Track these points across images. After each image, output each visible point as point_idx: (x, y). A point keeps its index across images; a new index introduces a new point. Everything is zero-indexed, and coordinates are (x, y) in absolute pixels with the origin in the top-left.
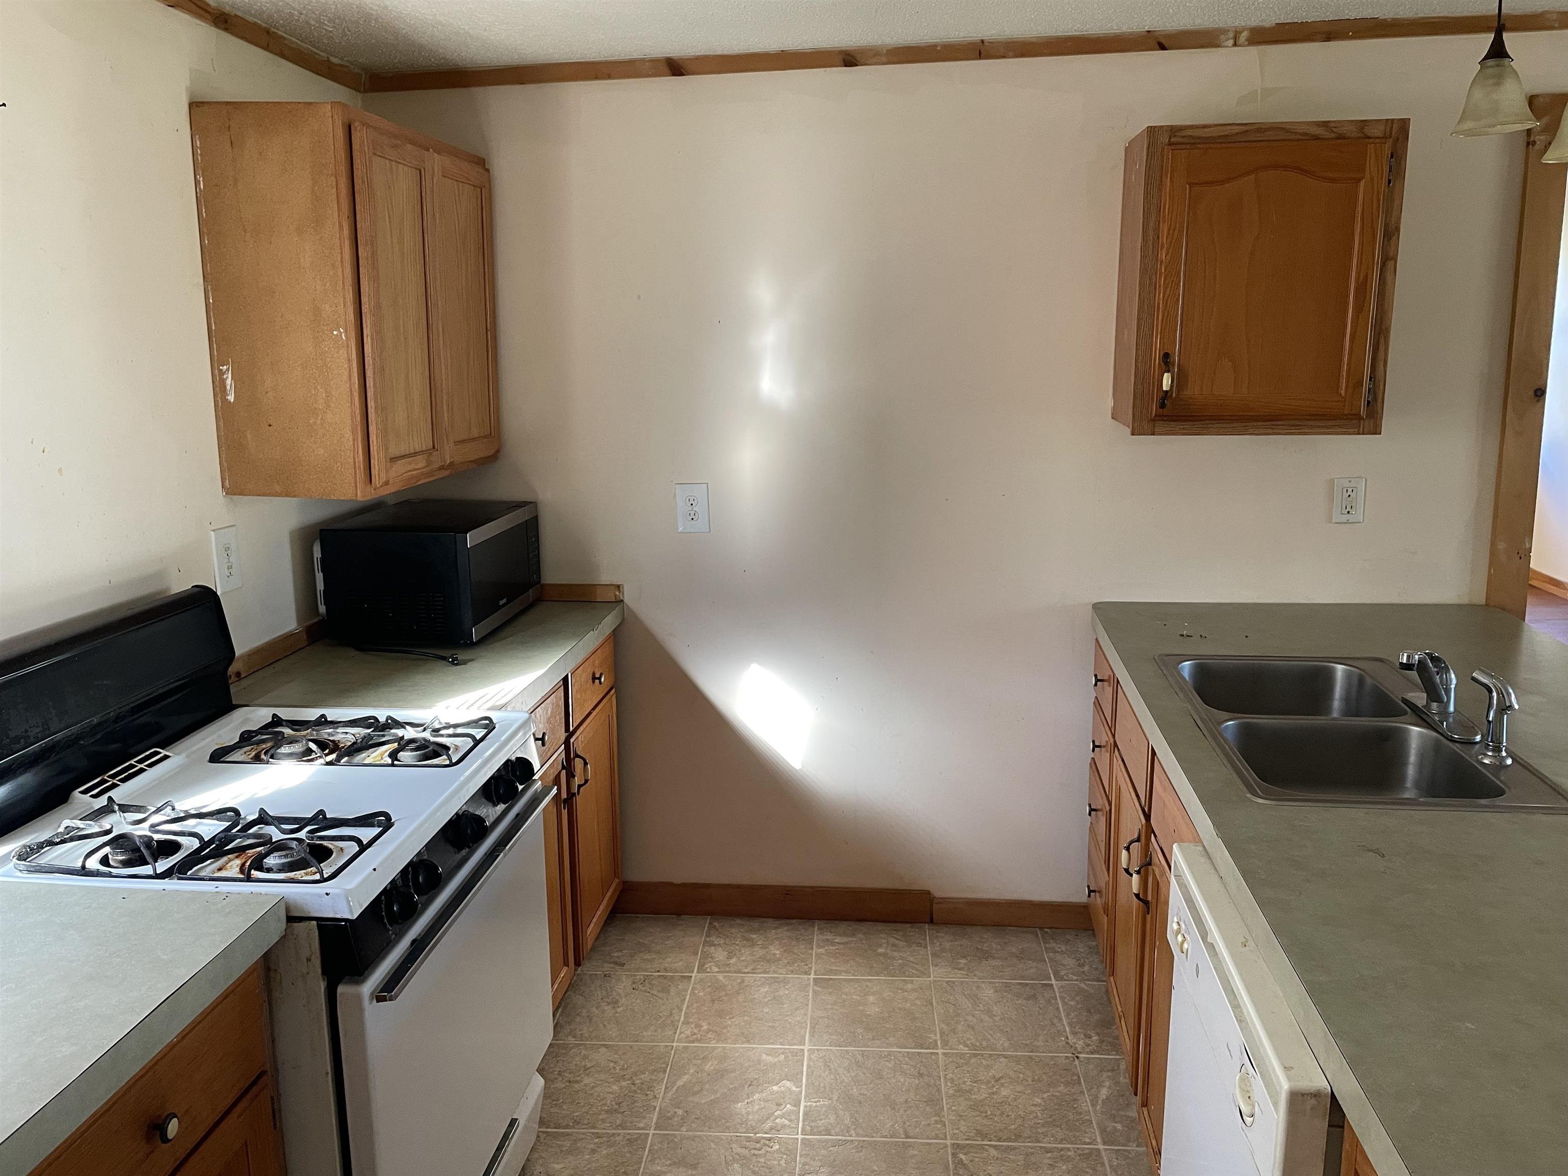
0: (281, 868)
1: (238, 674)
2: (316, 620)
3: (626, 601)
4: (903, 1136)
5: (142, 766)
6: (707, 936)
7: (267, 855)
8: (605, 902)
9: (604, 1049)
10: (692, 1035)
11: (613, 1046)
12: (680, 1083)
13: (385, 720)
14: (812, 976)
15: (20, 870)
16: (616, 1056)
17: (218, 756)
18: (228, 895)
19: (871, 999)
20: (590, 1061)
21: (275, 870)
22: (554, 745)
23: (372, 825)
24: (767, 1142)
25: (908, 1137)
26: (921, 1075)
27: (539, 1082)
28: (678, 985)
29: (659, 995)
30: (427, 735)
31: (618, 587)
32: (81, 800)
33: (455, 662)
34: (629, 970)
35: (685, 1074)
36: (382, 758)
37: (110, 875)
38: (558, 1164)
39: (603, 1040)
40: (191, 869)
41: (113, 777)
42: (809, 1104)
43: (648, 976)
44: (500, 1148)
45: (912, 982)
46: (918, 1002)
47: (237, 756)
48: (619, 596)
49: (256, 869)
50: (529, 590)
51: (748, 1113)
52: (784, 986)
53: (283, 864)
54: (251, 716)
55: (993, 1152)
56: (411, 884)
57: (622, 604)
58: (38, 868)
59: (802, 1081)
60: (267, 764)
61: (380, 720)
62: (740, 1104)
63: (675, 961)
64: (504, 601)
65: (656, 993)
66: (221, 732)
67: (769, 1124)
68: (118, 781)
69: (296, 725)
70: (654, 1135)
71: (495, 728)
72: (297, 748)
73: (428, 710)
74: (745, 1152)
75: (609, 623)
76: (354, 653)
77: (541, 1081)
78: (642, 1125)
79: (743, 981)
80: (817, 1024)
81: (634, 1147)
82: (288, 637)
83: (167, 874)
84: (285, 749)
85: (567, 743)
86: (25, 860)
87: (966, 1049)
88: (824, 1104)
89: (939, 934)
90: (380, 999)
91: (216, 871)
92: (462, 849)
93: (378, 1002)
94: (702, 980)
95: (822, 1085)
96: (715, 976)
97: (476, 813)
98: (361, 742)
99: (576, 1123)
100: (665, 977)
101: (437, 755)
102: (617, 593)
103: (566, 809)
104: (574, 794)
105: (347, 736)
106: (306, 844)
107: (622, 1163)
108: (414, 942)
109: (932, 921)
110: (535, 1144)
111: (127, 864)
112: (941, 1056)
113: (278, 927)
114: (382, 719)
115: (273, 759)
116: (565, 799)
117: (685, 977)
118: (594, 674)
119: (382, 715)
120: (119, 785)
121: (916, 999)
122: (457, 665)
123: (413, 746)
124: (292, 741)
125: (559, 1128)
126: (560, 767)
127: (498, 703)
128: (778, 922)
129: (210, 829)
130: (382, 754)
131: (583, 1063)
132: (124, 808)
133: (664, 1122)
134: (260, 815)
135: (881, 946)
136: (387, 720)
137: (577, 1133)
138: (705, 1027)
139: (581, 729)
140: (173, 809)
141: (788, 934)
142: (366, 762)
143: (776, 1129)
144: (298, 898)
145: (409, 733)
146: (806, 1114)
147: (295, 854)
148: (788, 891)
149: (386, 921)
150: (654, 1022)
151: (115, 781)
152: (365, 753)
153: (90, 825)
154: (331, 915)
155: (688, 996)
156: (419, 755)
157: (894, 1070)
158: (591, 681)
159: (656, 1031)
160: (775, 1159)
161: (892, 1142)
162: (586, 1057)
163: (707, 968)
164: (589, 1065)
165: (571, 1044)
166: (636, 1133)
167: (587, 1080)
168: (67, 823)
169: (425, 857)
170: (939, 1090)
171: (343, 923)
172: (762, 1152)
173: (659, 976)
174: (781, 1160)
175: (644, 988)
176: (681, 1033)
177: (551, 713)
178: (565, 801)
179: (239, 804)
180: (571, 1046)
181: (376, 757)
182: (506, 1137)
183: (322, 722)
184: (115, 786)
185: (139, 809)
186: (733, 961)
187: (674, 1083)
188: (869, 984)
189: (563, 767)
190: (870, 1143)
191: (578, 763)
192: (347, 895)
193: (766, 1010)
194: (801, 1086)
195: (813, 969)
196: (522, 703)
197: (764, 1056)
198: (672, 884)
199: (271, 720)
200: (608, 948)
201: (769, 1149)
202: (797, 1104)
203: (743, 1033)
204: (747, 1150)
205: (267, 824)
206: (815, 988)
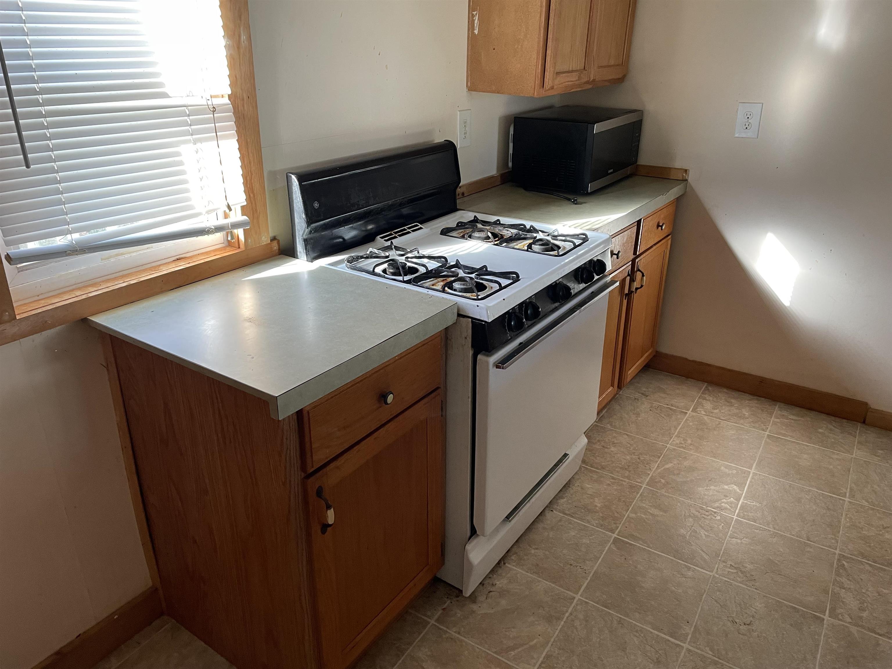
0: (461, 290)
1: (463, 194)
2: (507, 171)
3: (689, 180)
4: (806, 539)
5: (409, 230)
6: (702, 393)
7: (454, 281)
8: (642, 359)
9: (626, 436)
10: (680, 444)
11: (632, 436)
12: (667, 466)
13: (529, 227)
14: (767, 433)
15: (348, 267)
16: (632, 442)
17: (446, 232)
18: (432, 296)
19: (805, 456)
20: (617, 440)
21: (458, 291)
22: (625, 260)
23: (509, 278)
24: (713, 513)
25: (808, 540)
26: (829, 509)
27: (584, 440)
28: (678, 415)
29: (665, 417)
30: (549, 238)
31: (686, 171)
32: (380, 241)
33: (575, 203)
34: (649, 399)
35: (671, 463)
36: (524, 247)
37: (384, 277)
38: (588, 484)
39: (627, 431)
40: (420, 282)
41: (396, 233)
42: (745, 502)
43: (660, 405)
44: (556, 465)
45: (838, 454)
46: (839, 467)
47: (454, 234)
48: (686, 177)
49: (449, 288)
50: (628, 167)
51: (705, 495)
52: (746, 434)
53: (462, 289)
54: (464, 215)
55: (868, 568)
56: (523, 313)
57: (686, 182)
58: (355, 268)
59: (744, 488)
60: (466, 240)
61: (527, 227)
62: (701, 488)
63: (680, 402)
64: (612, 171)
65: (663, 416)
66: (449, 221)
67: (717, 504)
68: (398, 235)
69: (484, 223)
70: (645, 487)
71: (588, 240)
72: (483, 235)
73: (554, 226)
74: (697, 513)
75: (674, 193)
76: (523, 191)
77: (585, 440)
78: (639, 481)
79: (719, 424)
80: (763, 460)
81: (632, 490)
82: (492, 177)
83: (408, 282)
84: (476, 234)
85: (633, 261)
86: (351, 263)
87: (867, 503)
88: (756, 505)
89: (868, 432)
90: (498, 367)
91: (431, 285)
92: (555, 303)
93: (496, 368)
94: (693, 416)
95: (757, 494)
96: (702, 416)
97: (568, 285)
98: (514, 236)
99: (603, 468)
100: (671, 409)
101: (553, 250)
102: (684, 175)
103: (626, 300)
104: (632, 292)
105: (508, 232)
106: (474, 281)
107: (624, 496)
108: (521, 343)
109: (864, 422)
110: (578, 470)
111: (393, 274)
112: (846, 503)
113: (452, 318)
114: (528, 227)
115: (470, 238)
116: (627, 294)
117: (683, 412)
118: (659, 223)
119: (528, 224)
120: (397, 237)
121: (838, 465)
122: (576, 204)
123: (541, 243)
124: (481, 230)
125: (593, 468)
126: (626, 274)
127: (594, 227)
128: (752, 397)
129: (433, 265)
130: (524, 245)
131: (613, 440)
132: (397, 248)
133: (652, 482)
134: (456, 263)
135: (821, 428)
136: (530, 227)
137: (602, 473)
138: (689, 442)
139: (644, 255)
140: (418, 253)
141: (757, 405)
142: (515, 247)
143: (721, 508)
144: (464, 305)
145: (540, 236)
146: (742, 506)
147: (468, 284)
148: (763, 380)
149: (507, 328)
150: (659, 430)
151: (396, 235)
152: (516, 242)
153: (380, 252)
154: (478, 318)
155: (682, 423)
156: (544, 248)
157: (810, 500)
158: (656, 226)
159: (658, 435)
160: (715, 524)
161: (797, 540)
162: (615, 437)
163: (698, 411)
164: (616, 442)
165: (608, 428)
166: (634, 484)
167: (613, 449)
168: (371, 249)
169: (534, 301)
170: (839, 522)
171: (484, 323)
172: (709, 517)
173: (667, 408)
174: (720, 526)
175: (656, 411)
176: (674, 441)
177: (626, 240)
178: (626, 295)
179: (448, 256)
180: (608, 429)
181: (520, 246)
182: (560, 461)
183: (497, 223)
184: (395, 237)
185: (403, 249)
186: (715, 411)
187: (663, 466)
188: (805, 447)
189: (628, 275)
190: (781, 536)
191: (639, 275)
192: (487, 308)
193: (730, 443)
194: (743, 491)
195: (769, 429)
196: (608, 230)
197: (722, 468)
198: (686, 359)
199: (473, 219)
200: (640, 385)
201: (714, 518)
202: (738, 500)
203: (712, 452)
204: (700, 514)
205: (459, 268)
206: (767, 440)
